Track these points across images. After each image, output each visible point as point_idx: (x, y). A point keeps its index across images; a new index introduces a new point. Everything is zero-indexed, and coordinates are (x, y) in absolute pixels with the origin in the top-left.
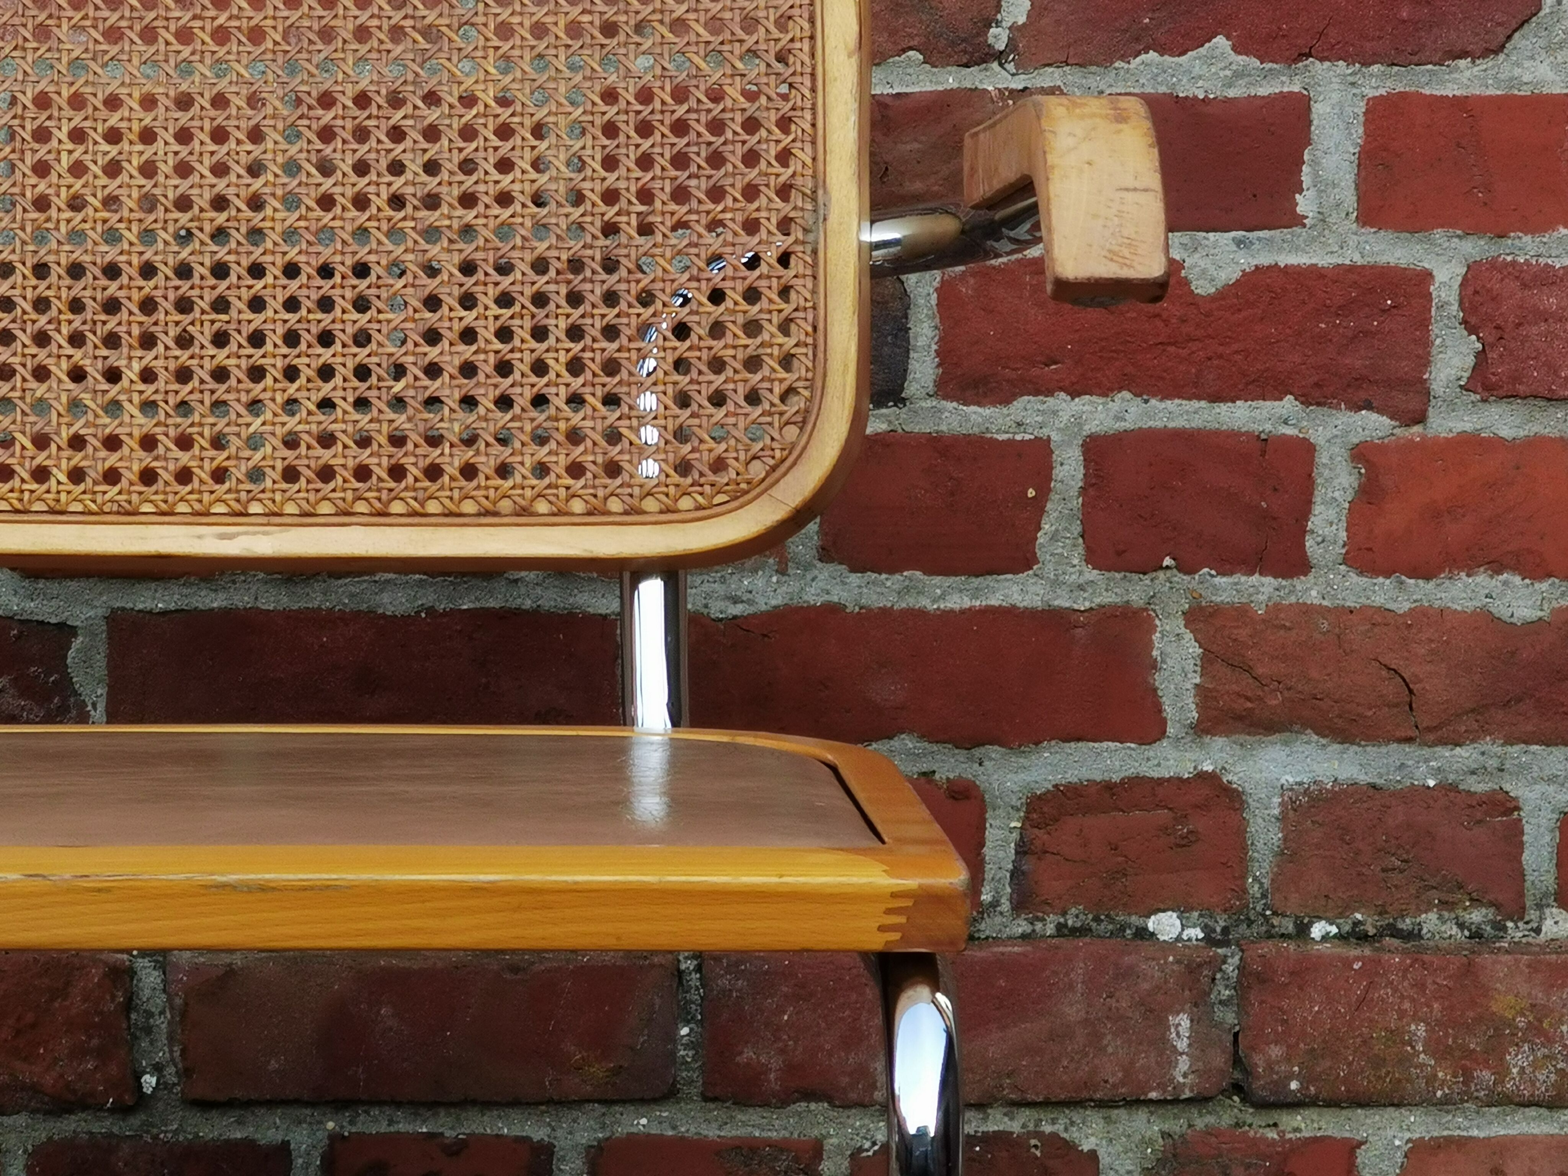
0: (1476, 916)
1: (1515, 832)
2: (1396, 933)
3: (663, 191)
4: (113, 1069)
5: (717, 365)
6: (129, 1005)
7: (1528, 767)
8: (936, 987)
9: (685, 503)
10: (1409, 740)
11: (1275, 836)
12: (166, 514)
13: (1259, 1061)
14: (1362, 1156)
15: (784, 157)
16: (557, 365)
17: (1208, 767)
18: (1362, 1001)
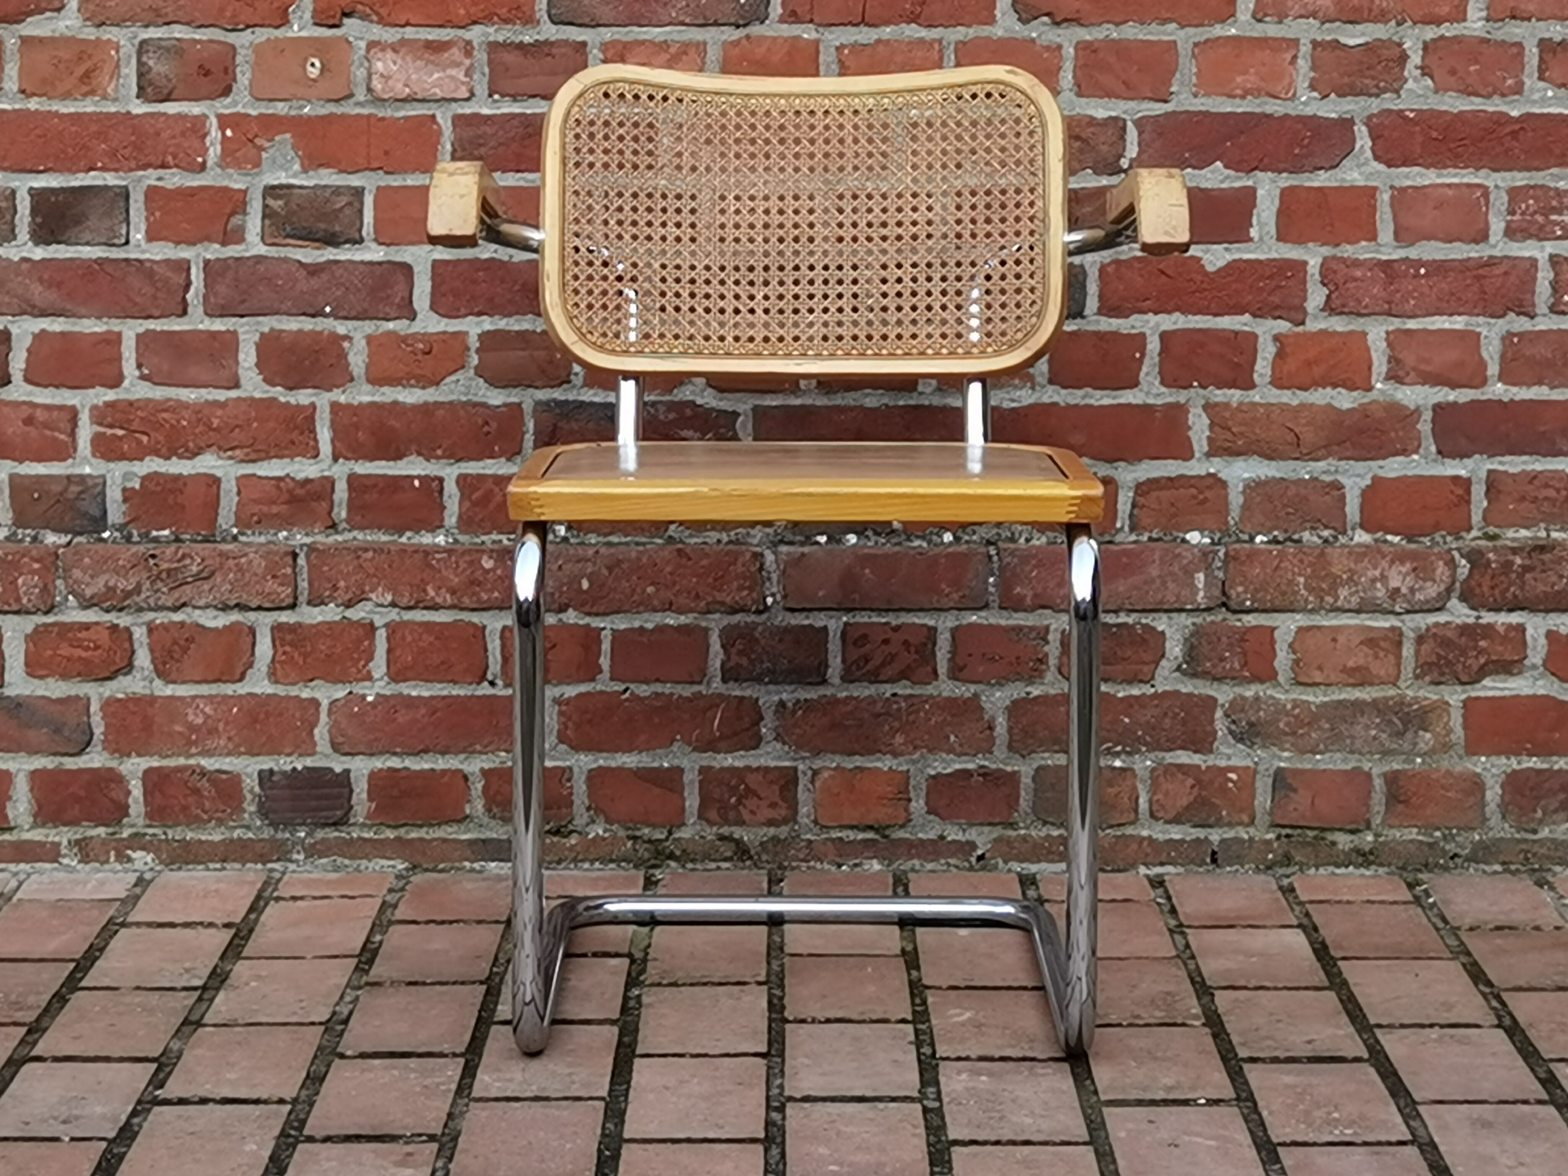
0: (1326, 533)
1: (1343, 497)
2: (1290, 539)
3: (981, 219)
4: (755, 595)
5: (1003, 292)
6: (761, 568)
7: (1347, 471)
8: (1090, 537)
9: (990, 350)
10: (1297, 459)
11: (1241, 500)
12: (774, 355)
13: (1233, 594)
14: (1276, 634)
15: (1032, 204)
16: (936, 293)
17: (1212, 470)
18: (1277, 568)
